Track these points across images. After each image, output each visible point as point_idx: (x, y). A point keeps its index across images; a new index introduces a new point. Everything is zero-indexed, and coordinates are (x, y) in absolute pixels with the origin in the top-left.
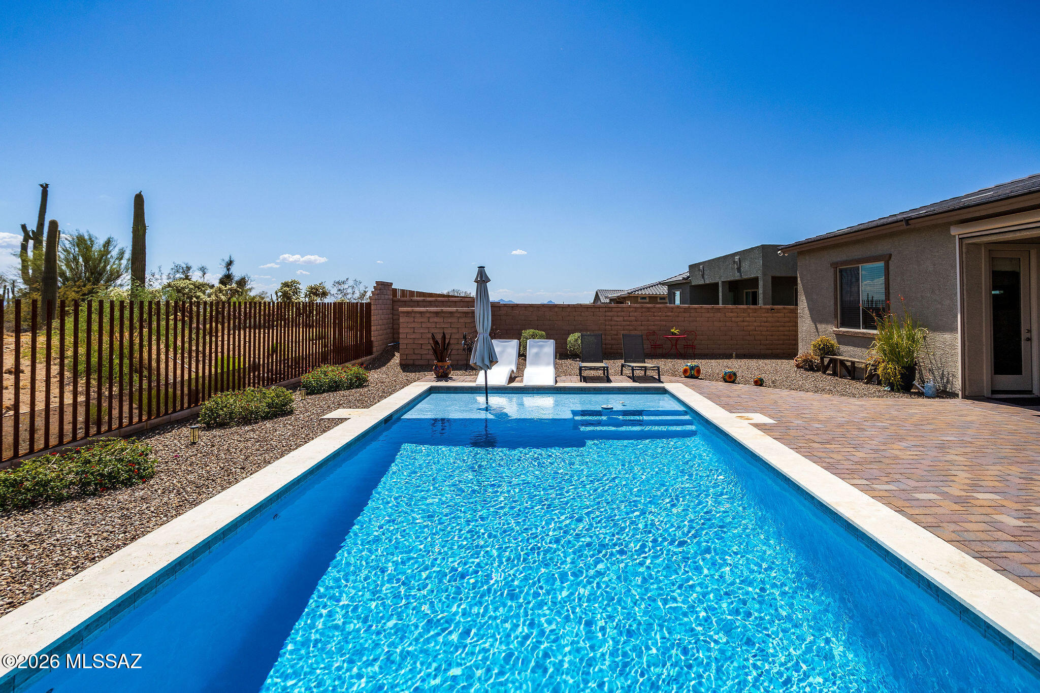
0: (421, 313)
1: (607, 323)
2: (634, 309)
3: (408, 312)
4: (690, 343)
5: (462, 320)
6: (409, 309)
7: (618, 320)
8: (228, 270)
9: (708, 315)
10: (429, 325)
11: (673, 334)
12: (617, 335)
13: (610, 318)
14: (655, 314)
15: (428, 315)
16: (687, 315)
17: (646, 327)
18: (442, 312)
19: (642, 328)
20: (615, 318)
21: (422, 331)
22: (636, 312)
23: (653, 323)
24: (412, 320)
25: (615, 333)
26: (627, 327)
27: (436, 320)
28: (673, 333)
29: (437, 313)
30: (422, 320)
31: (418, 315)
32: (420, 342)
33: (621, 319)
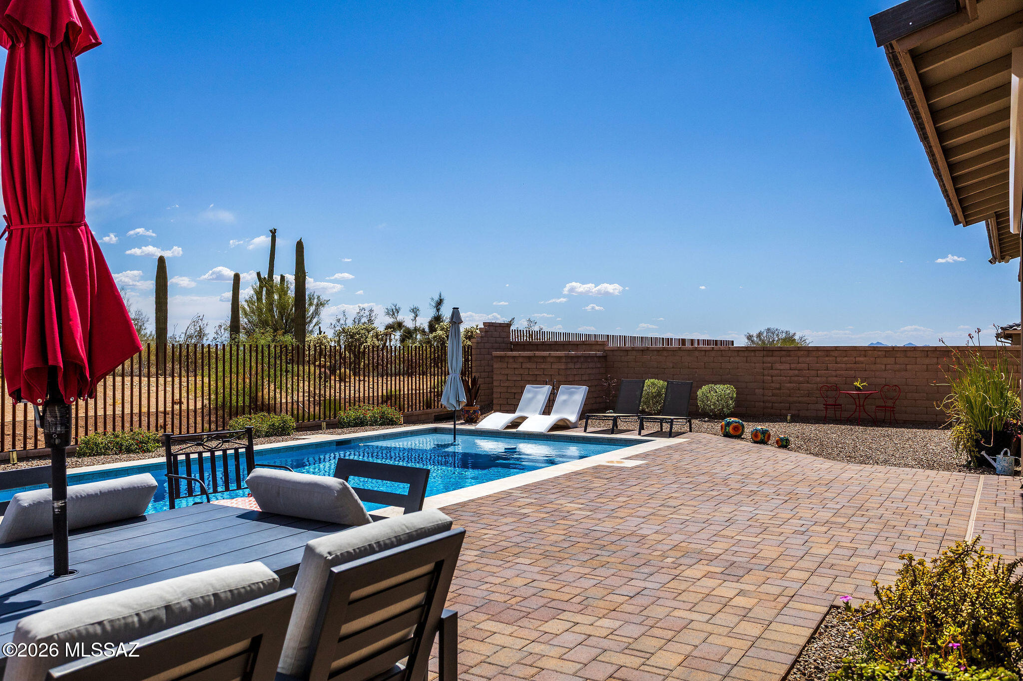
0: (514, 357)
1: (766, 372)
2: (806, 353)
3: (501, 357)
4: (890, 403)
5: (555, 366)
6: (502, 353)
7: (782, 367)
8: (438, 310)
9: (927, 361)
10: (521, 372)
11: (858, 389)
12: (780, 389)
13: (770, 365)
14: (839, 359)
15: (520, 360)
16: (891, 360)
17: (824, 379)
18: (535, 356)
19: (818, 379)
20: (778, 366)
21: (515, 378)
22: (808, 356)
23: (834, 373)
24: (505, 365)
25: (778, 386)
26: (796, 379)
27: (528, 365)
28: (856, 386)
29: (529, 358)
30: (515, 366)
31: (511, 360)
32: (513, 391)
33: (787, 366)
